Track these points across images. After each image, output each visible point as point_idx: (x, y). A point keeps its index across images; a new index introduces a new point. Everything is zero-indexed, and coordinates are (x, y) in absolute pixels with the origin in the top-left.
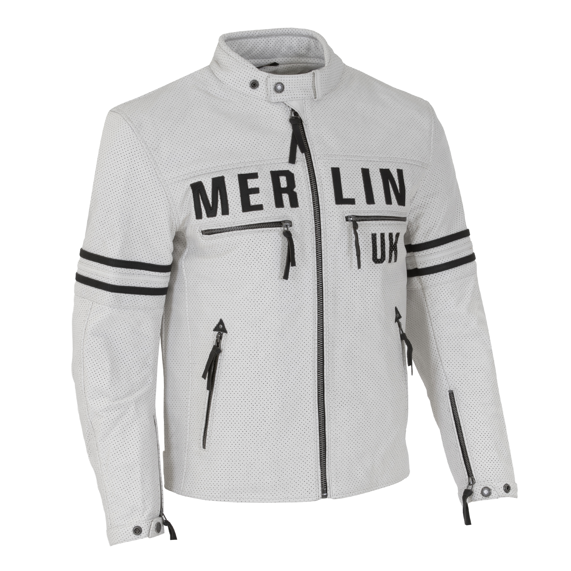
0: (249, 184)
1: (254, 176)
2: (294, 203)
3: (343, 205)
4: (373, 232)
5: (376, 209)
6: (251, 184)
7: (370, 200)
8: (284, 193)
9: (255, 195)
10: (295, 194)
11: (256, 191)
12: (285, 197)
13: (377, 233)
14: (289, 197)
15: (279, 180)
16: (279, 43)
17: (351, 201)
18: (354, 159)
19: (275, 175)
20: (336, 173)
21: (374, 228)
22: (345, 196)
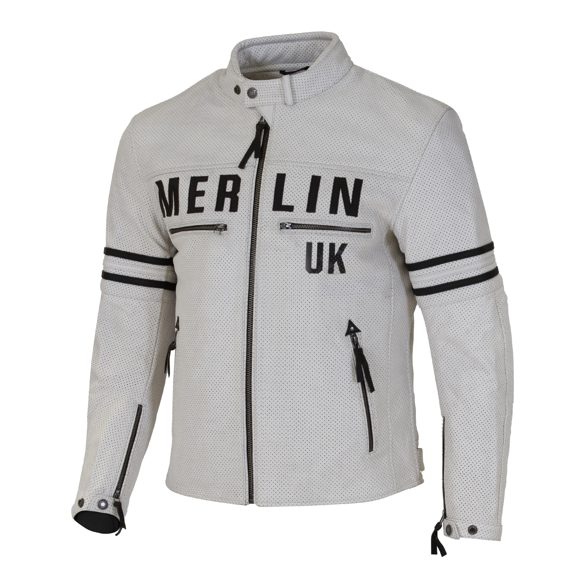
0: (198, 187)
1: (204, 179)
2: (234, 208)
3: (280, 212)
4: (309, 241)
5: (315, 218)
6: (201, 186)
7: (311, 207)
8: (227, 197)
9: (200, 198)
10: (237, 198)
11: (202, 193)
12: (227, 201)
13: (313, 242)
14: (231, 201)
15: (226, 184)
16: (311, 47)
17: (290, 209)
18: (306, 166)
19: (224, 179)
20: (281, 179)
21: (309, 237)
22: (285, 202)
